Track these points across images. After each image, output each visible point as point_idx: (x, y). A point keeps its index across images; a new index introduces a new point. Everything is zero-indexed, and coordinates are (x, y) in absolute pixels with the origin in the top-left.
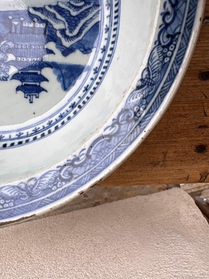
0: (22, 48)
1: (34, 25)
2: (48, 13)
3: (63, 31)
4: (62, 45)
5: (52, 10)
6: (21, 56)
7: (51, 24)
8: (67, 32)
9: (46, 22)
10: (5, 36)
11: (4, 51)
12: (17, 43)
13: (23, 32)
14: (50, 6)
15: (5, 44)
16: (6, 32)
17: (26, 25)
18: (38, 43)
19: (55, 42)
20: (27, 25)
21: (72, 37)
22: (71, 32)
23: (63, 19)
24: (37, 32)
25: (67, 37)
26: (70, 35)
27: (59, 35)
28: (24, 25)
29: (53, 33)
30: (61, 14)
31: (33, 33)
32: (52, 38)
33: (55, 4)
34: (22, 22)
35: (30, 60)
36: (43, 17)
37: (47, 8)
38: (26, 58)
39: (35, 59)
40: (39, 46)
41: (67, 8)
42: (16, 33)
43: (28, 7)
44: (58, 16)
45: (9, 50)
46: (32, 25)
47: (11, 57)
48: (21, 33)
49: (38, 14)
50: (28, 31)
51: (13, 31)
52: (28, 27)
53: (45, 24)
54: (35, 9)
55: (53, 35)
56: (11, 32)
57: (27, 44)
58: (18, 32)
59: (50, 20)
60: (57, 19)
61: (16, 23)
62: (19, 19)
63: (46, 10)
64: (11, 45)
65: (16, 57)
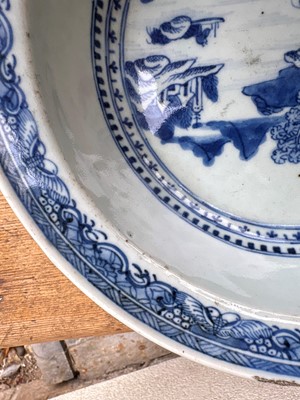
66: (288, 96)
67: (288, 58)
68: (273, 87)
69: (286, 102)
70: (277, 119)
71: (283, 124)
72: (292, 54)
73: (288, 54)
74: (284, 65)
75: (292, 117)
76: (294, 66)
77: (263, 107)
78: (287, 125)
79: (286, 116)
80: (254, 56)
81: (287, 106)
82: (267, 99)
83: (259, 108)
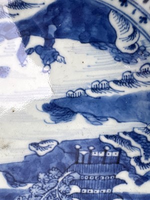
0: (89, 179)
1: (105, 154)
2: (123, 141)
3: (138, 159)
4: (136, 174)
5: (127, 137)
6: (87, 188)
7: (125, 152)
8: (143, 160)
9: (120, 150)
10: (70, 167)
11: (68, 184)
12: (84, 174)
13: (92, 162)
14: (125, 133)
15: (69, 176)
16: (72, 162)
17: (95, 154)
18: (108, 174)
19: (128, 170)
20: (97, 154)
21: (148, 164)
22: (146, 159)
23: (139, 146)
24: (108, 161)
25: (142, 165)
26: (146, 162)
27: (133, 163)
28: (93, 154)
29: (127, 162)
30: (136, 141)
31: (104, 163)
32: (125, 167)
33: (130, 130)
34: (91, 151)
35: (98, 191)
36: (116, 145)
37: (122, 135)
38: (94, 189)
39: (104, 191)
40: (110, 176)
41: (144, 134)
42: (83, 163)
43: (100, 135)
44: (134, 143)
45: (73, 182)
46: (102, 154)
47: (75, 189)
48: (89, 163)
49: (111, 142)
50: (97, 160)
51: (80, 161)
52: (98, 157)
53: (117, 153)
54: (107, 137)
55: (126, 164)
56: (77, 163)
57: (96, 174)
58: (86, 162)
59: (123, 148)
60: (132, 146)
61: (84, 153)
62: (88, 147)
63: (120, 137)
64: (76, 176)
65: (81, 189)
66: (31, 175)
67: (32, 147)
68: (19, 167)
69: (30, 179)
70: (22, 191)
71: (27, 195)
72: (35, 145)
73: (32, 144)
74: (29, 153)
75: (34, 191)
76: (36, 154)
77: (12, 181)
78: (30, 196)
79: (30, 190)
80: (5, 143)
81: (30, 182)
82: (15, 175)
83: (8, 181)
